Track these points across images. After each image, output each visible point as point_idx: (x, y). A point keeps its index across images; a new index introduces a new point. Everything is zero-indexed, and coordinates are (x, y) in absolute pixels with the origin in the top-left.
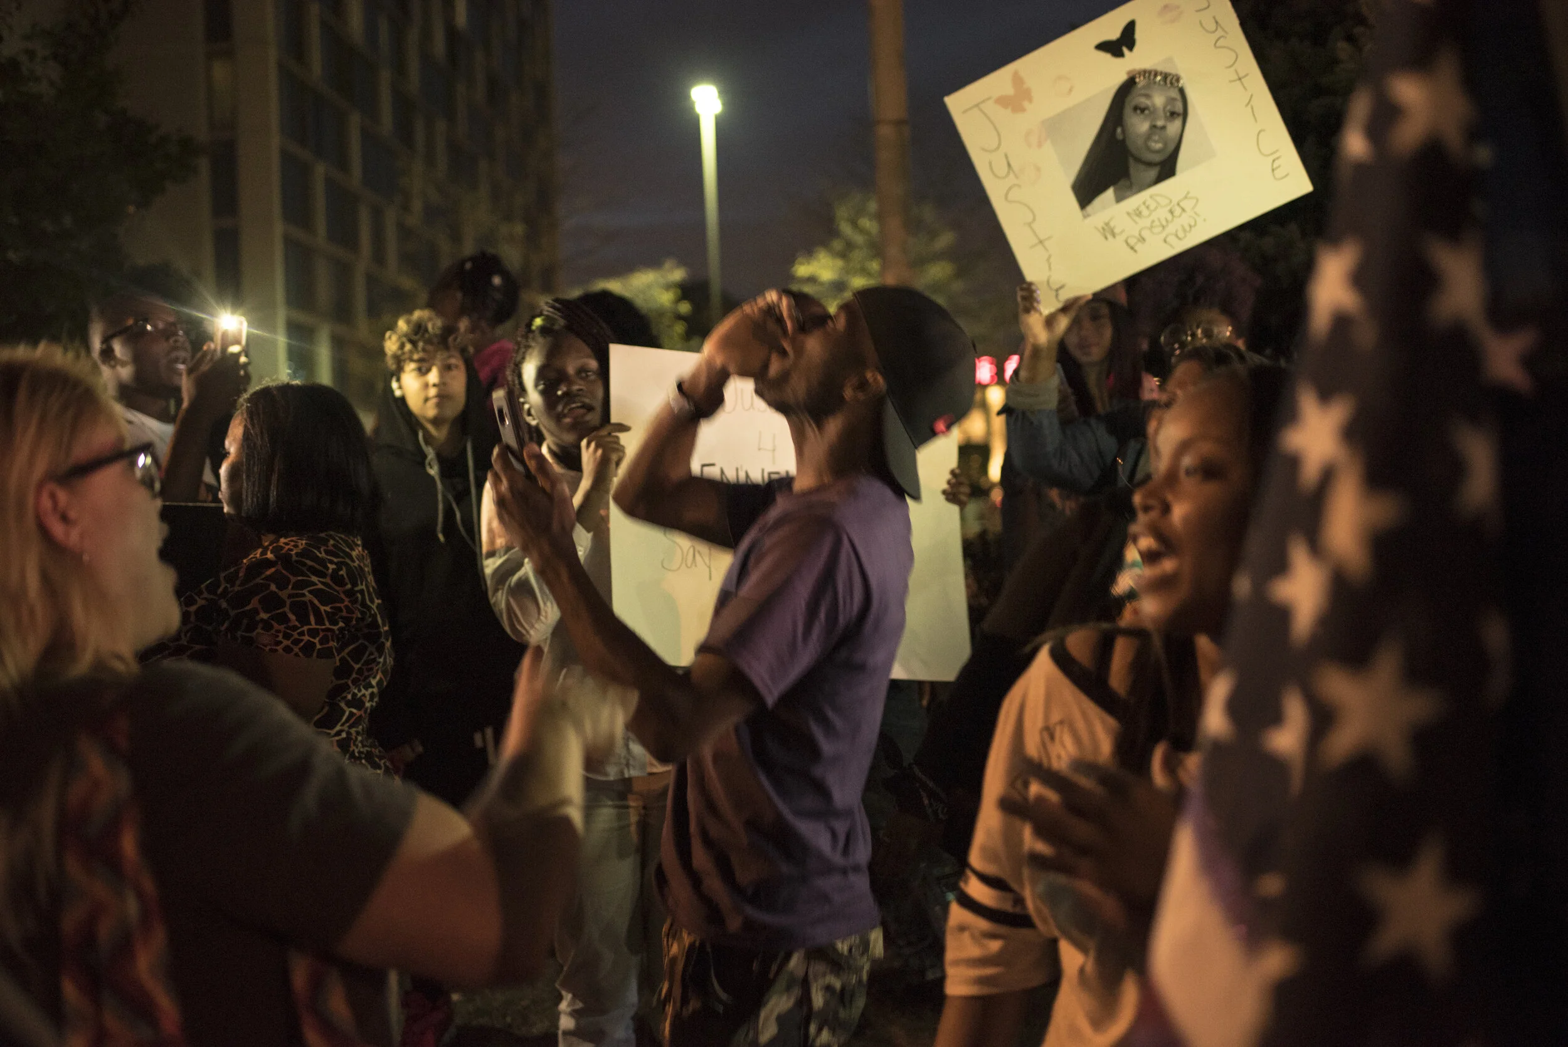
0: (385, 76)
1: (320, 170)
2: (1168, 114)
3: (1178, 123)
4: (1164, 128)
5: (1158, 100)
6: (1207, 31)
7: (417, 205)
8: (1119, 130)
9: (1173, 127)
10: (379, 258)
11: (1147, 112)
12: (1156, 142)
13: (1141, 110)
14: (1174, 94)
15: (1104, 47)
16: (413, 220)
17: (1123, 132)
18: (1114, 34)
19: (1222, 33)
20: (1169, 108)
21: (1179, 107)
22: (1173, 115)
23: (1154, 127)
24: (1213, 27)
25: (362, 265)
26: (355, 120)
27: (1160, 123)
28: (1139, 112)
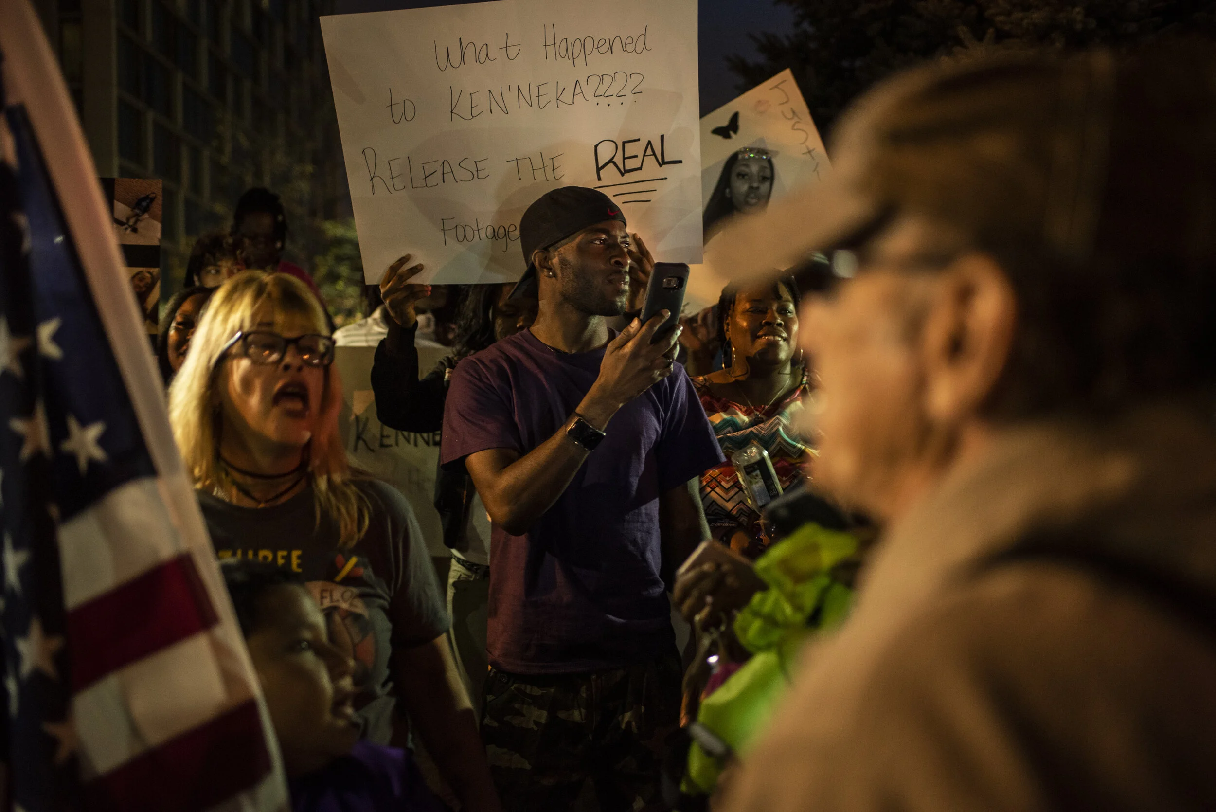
0: (204, 44)
1: (150, 116)
2: (761, 178)
3: (767, 185)
4: (758, 188)
5: (754, 169)
6: (789, 119)
7: (228, 148)
8: (727, 191)
9: (764, 187)
10: (196, 186)
11: (746, 177)
12: (752, 198)
13: (742, 175)
14: (766, 164)
15: (718, 131)
16: (225, 159)
17: (731, 192)
18: (725, 123)
19: (798, 120)
20: (761, 174)
21: (768, 173)
22: (764, 179)
23: (751, 188)
24: (790, 115)
25: (183, 193)
26: (179, 78)
27: (755, 185)
28: (741, 177)
